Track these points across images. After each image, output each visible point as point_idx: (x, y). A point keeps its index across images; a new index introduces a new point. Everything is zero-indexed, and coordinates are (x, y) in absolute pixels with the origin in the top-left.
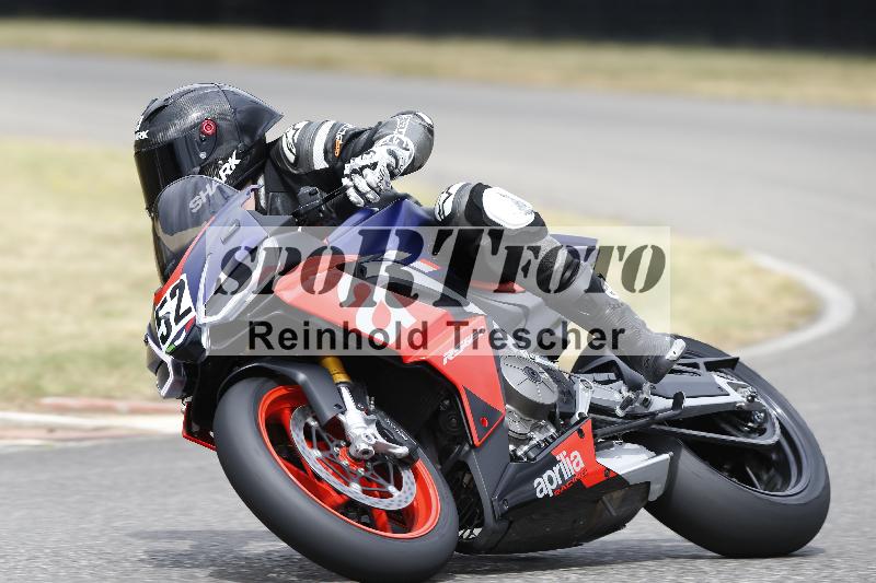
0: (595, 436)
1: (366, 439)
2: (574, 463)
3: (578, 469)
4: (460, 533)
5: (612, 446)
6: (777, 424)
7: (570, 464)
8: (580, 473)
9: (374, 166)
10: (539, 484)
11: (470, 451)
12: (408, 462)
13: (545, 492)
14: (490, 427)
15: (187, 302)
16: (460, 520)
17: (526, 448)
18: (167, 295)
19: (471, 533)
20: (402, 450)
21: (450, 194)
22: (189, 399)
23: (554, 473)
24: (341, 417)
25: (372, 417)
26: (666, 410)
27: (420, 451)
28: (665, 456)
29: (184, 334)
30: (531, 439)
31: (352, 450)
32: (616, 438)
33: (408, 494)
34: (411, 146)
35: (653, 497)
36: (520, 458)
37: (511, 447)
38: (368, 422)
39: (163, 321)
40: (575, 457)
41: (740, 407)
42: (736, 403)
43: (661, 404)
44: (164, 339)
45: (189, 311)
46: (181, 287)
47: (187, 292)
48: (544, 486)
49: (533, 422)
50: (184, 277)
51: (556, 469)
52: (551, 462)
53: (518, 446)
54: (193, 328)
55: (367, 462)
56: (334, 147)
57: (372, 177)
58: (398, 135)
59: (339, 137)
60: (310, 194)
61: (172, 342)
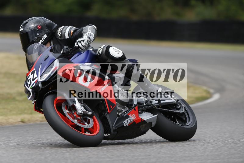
0: (138, 110)
1: (81, 110)
3: (134, 119)
4: (105, 135)
5: (143, 113)
6: (184, 108)
7: (132, 118)
8: (135, 120)
9: (83, 41)
10: (125, 122)
11: (107, 114)
12: (91, 116)
13: (126, 125)
14: (112, 108)
16: (105, 132)
17: (121, 113)
18: (30, 74)
19: (108, 135)
20: (90, 113)
22: (35, 100)
24: (75, 104)
25: (82, 104)
26: (156, 104)
27: (94, 113)
28: (156, 115)
30: (122, 111)
31: (78, 113)
32: (144, 111)
33: (91, 126)
34: (94, 35)
35: (153, 126)
36: (120, 116)
38: (82, 106)
39: (29, 81)
40: (134, 116)
42: (173, 102)
43: (155, 102)
44: (30, 85)
45: (36, 78)
46: (34, 72)
47: (35, 73)
48: (126, 123)
49: (123, 107)
50: (35, 69)
51: (129, 119)
52: (127, 117)
53: (119, 113)
54: (37, 82)
55: (81, 116)
56: (71, 33)
57: (83, 43)
58: (90, 33)
59: (72, 30)
60: (67, 48)
61: (32, 86)
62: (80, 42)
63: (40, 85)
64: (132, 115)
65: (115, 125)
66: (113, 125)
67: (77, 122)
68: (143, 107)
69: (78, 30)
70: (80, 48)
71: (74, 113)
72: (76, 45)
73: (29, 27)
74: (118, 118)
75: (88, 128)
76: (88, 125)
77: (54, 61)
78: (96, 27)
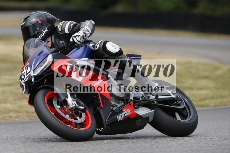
0: (134, 105)
1: (72, 105)
2: (128, 112)
3: (129, 114)
5: (139, 108)
6: (184, 103)
7: (127, 112)
9: (79, 36)
10: (118, 117)
11: (100, 109)
12: (83, 111)
13: (120, 119)
14: (106, 102)
15: (29, 70)
17: (116, 108)
20: (82, 108)
21: (99, 43)
22: (30, 95)
23: (122, 114)
24: (66, 99)
25: (75, 99)
26: (154, 99)
27: (87, 108)
28: (153, 111)
29: (28, 78)
30: (117, 106)
31: (69, 107)
32: (140, 106)
33: (82, 120)
34: (90, 30)
35: (150, 121)
36: (114, 111)
37: (112, 108)
38: (73, 101)
40: (128, 110)
41: (174, 99)
42: (173, 97)
43: (152, 97)
44: (23, 79)
45: (29, 72)
47: (29, 68)
48: (120, 117)
49: (118, 102)
50: (28, 64)
51: (123, 113)
52: (122, 111)
53: (114, 107)
54: (30, 77)
55: (73, 111)
56: (70, 27)
57: (78, 38)
58: (86, 28)
59: (72, 25)
60: (62, 43)
61: (25, 80)
62: (75, 37)
63: (33, 80)
64: (126, 110)
65: (107, 120)
66: (106, 120)
67: (68, 118)
68: (139, 102)
69: (77, 25)
70: (76, 43)
71: (65, 108)
72: (71, 40)
73: (30, 21)
74: (112, 113)
75: (80, 122)
76: (80, 119)
77: (48, 55)
78: (94, 23)
